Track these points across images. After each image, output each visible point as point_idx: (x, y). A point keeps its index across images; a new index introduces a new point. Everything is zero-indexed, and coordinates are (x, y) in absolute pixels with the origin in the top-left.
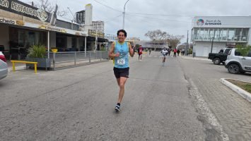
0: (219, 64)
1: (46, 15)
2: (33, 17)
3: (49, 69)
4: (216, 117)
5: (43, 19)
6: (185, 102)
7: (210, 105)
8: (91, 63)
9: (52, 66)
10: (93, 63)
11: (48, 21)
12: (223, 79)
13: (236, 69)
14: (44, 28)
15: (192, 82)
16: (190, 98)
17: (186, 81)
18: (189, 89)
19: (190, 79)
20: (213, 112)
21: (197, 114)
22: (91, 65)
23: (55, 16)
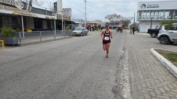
0: (155, 37)
1: (22, 4)
2: (11, 6)
3: (17, 45)
4: (131, 88)
5: (20, 7)
6: (111, 71)
7: (132, 74)
8: (55, 40)
9: (19, 43)
10: (58, 39)
11: (24, 9)
12: (152, 49)
13: (166, 40)
14: (18, 14)
15: (127, 53)
16: (117, 67)
17: (123, 51)
18: (121, 58)
19: (127, 50)
20: (130, 82)
21: (115, 84)
22: (55, 41)
23: (30, 4)
